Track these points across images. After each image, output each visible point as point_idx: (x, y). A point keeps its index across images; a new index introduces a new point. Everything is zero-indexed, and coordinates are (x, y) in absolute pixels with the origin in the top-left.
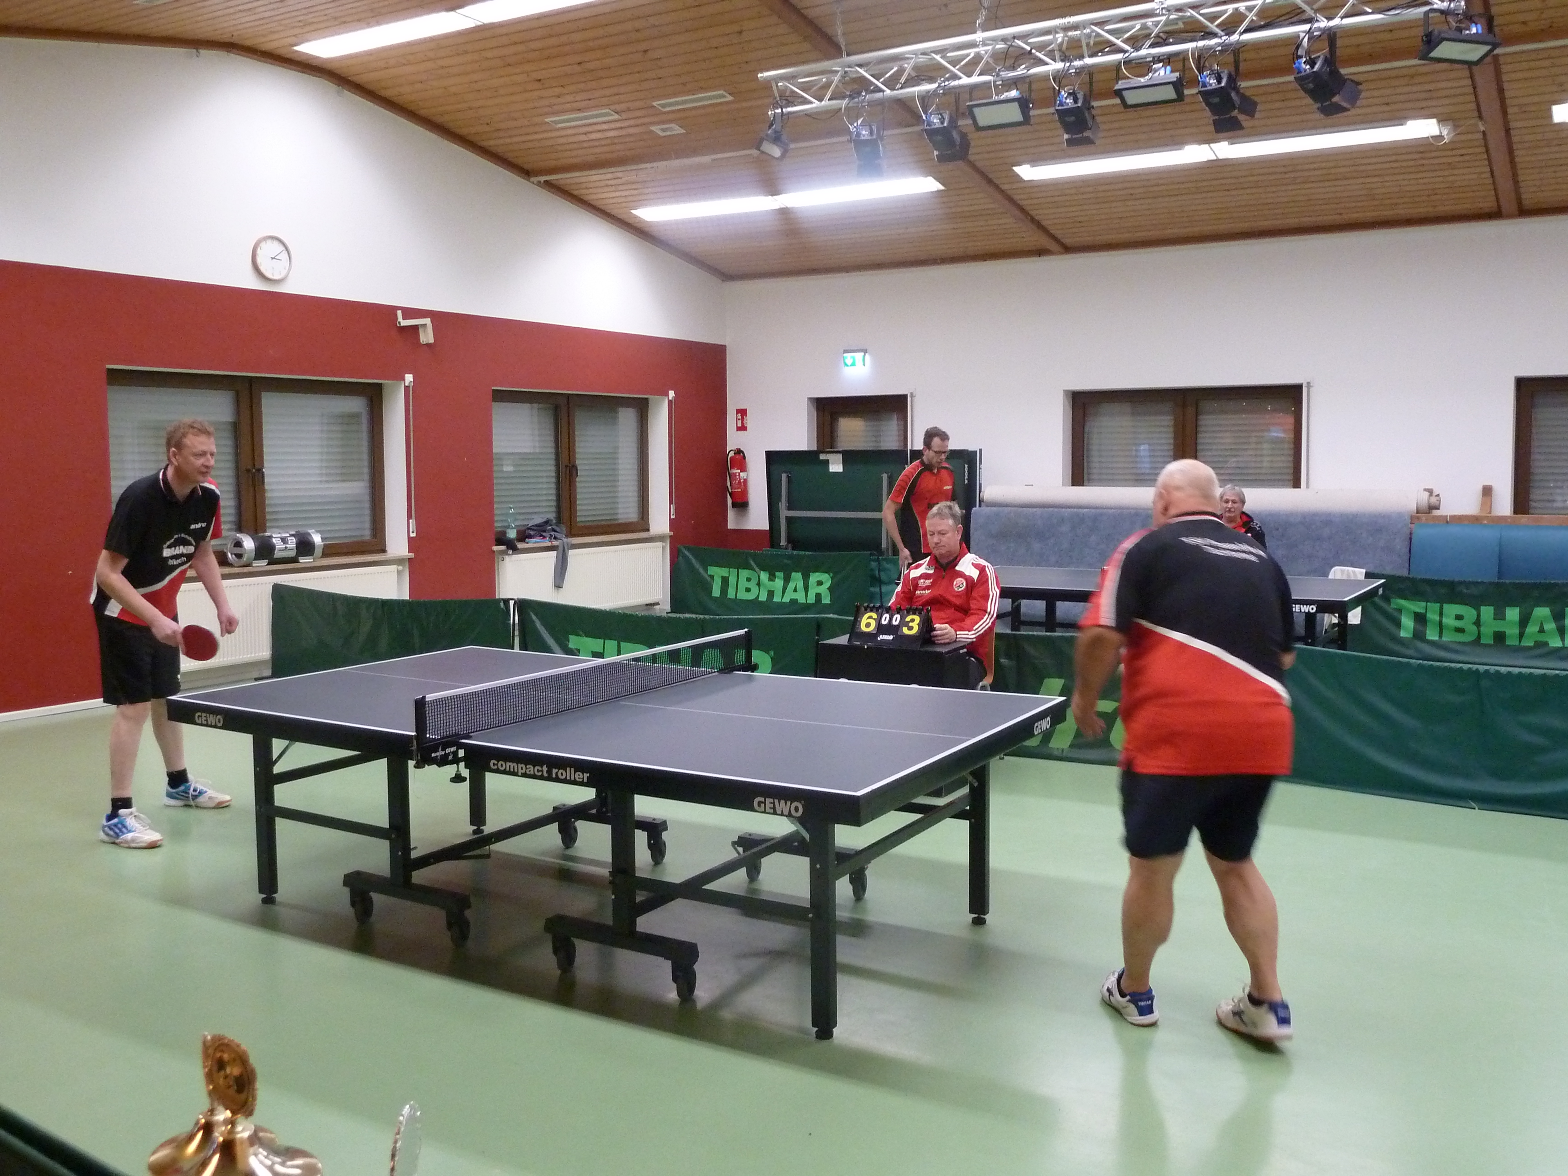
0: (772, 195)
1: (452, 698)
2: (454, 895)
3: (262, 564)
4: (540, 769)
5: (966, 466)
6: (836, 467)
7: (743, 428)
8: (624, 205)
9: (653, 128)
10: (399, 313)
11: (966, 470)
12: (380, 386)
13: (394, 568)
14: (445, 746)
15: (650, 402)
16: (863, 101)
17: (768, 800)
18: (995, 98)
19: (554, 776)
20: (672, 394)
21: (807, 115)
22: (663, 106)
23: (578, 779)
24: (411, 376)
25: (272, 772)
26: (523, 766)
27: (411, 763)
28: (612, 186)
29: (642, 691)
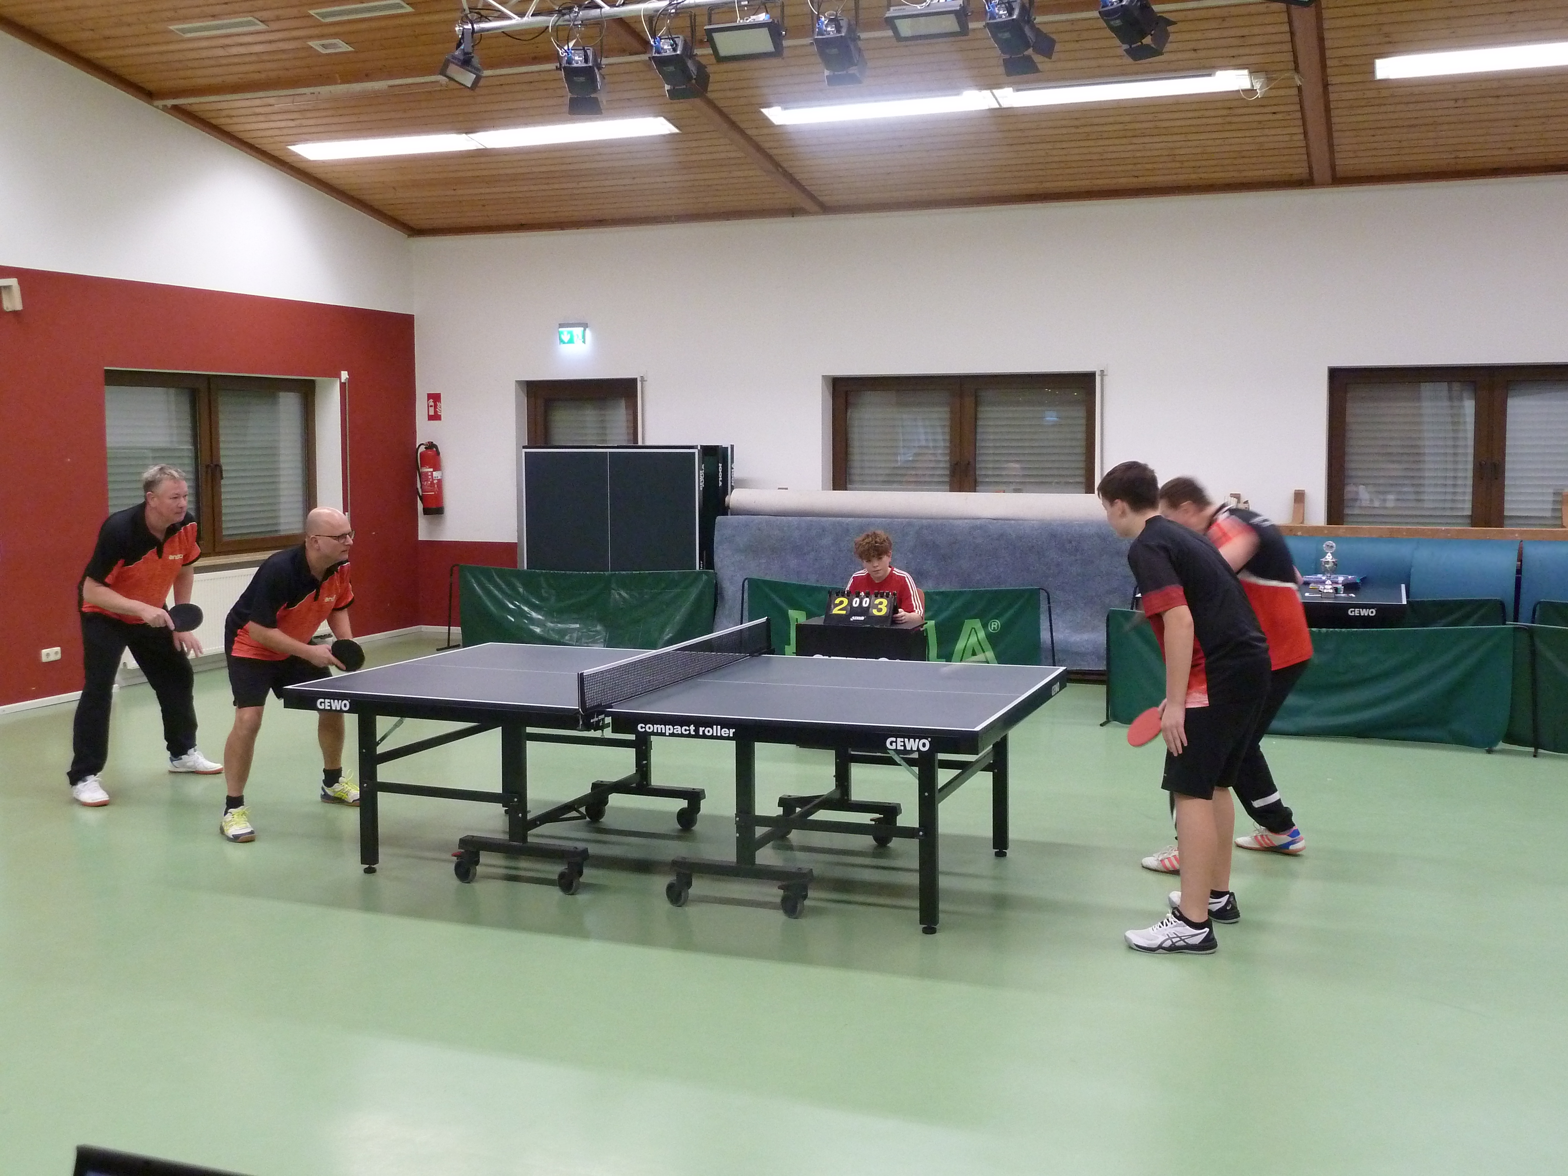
0: (466, 133)
7: (435, 417)
8: (279, 139)
9: (311, 43)
15: (316, 383)
16: (575, 19)
18: (740, 22)
20: (344, 375)
21: (506, 34)
22: (324, 15)
28: (261, 114)
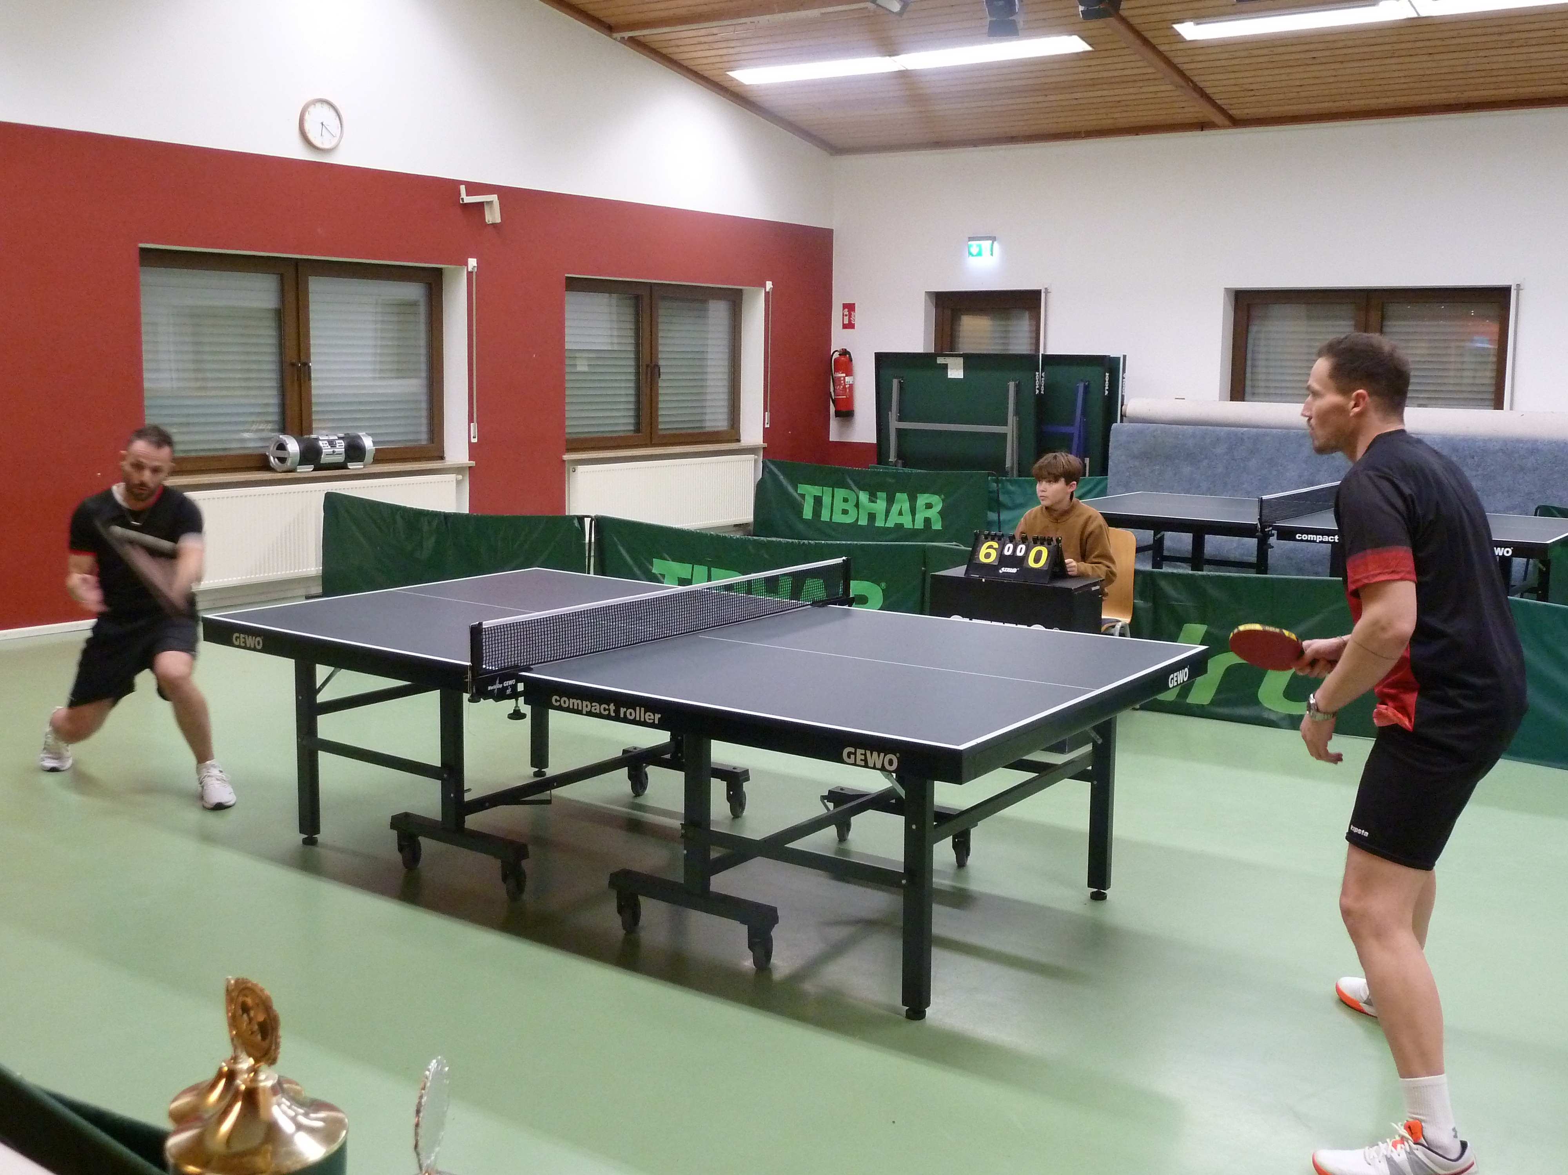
0: (890, 56)
1: (512, 625)
2: (511, 843)
3: (307, 470)
4: (607, 707)
5: (1107, 374)
6: (956, 372)
7: (849, 326)
8: (720, 65)
10: (463, 188)
11: (1107, 380)
12: (440, 271)
13: (452, 477)
14: (504, 678)
15: (744, 292)
17: (859, 751)
19: (622, 716)
20: (769, 285)
23: (648, 720)
24: (476, 259)
25: (315, 699)
26: (588, 703)
27: (466, 696)
28: (705, 43)
29: (724, 624)
